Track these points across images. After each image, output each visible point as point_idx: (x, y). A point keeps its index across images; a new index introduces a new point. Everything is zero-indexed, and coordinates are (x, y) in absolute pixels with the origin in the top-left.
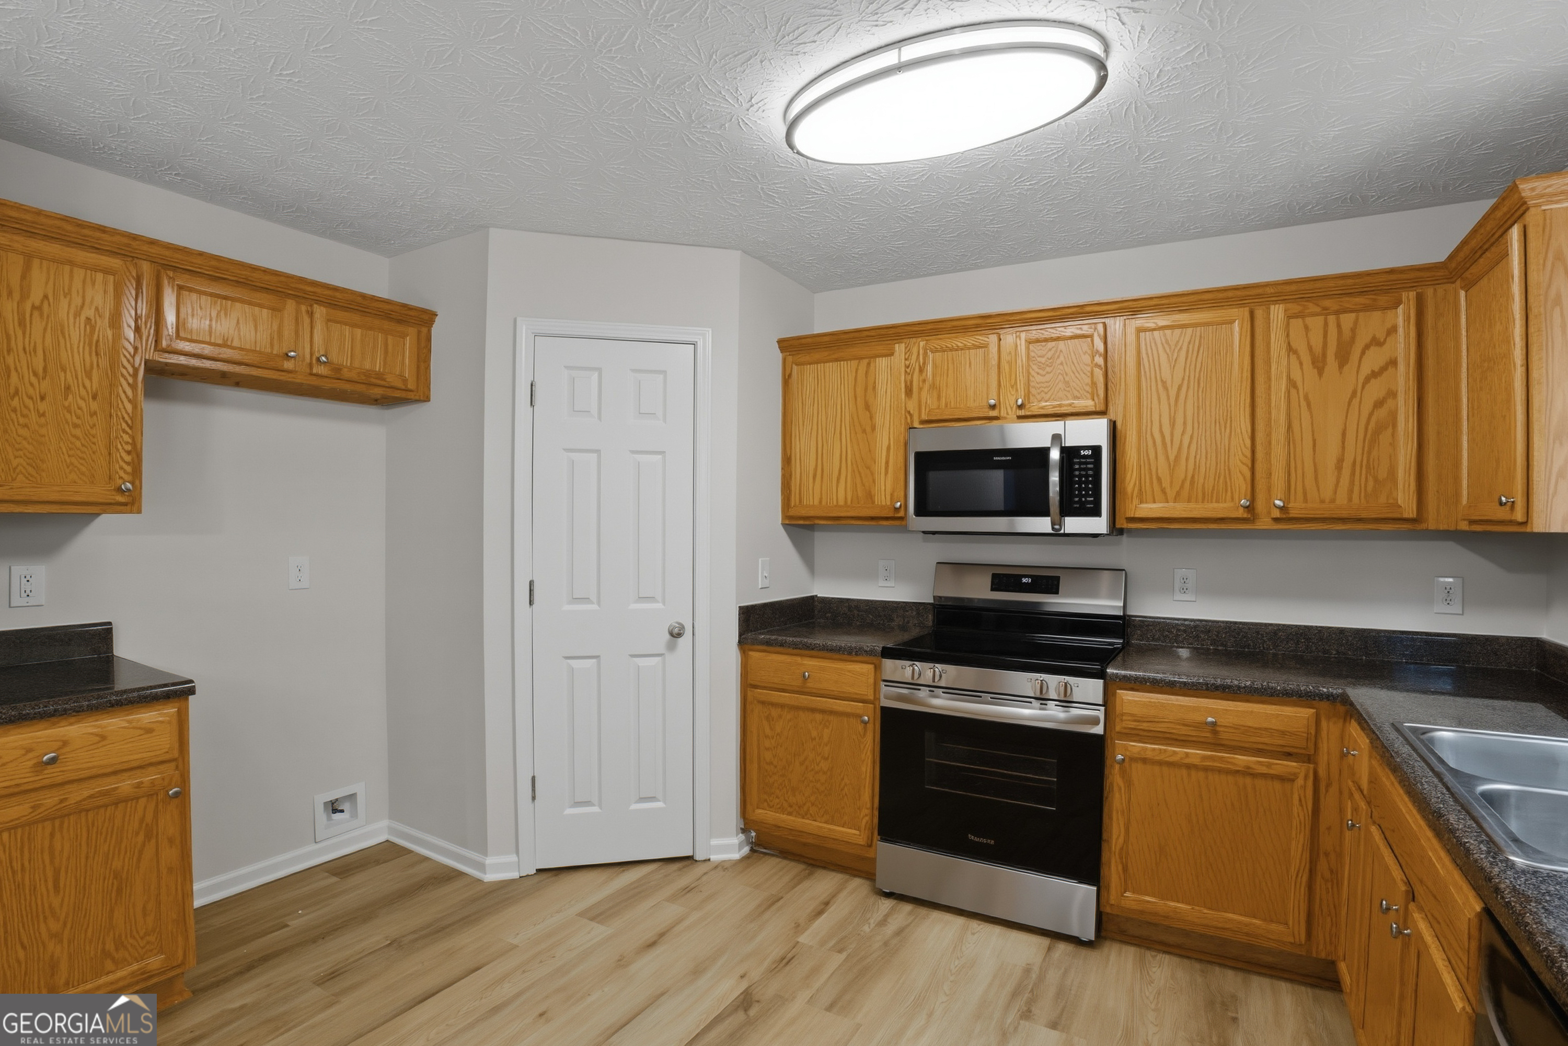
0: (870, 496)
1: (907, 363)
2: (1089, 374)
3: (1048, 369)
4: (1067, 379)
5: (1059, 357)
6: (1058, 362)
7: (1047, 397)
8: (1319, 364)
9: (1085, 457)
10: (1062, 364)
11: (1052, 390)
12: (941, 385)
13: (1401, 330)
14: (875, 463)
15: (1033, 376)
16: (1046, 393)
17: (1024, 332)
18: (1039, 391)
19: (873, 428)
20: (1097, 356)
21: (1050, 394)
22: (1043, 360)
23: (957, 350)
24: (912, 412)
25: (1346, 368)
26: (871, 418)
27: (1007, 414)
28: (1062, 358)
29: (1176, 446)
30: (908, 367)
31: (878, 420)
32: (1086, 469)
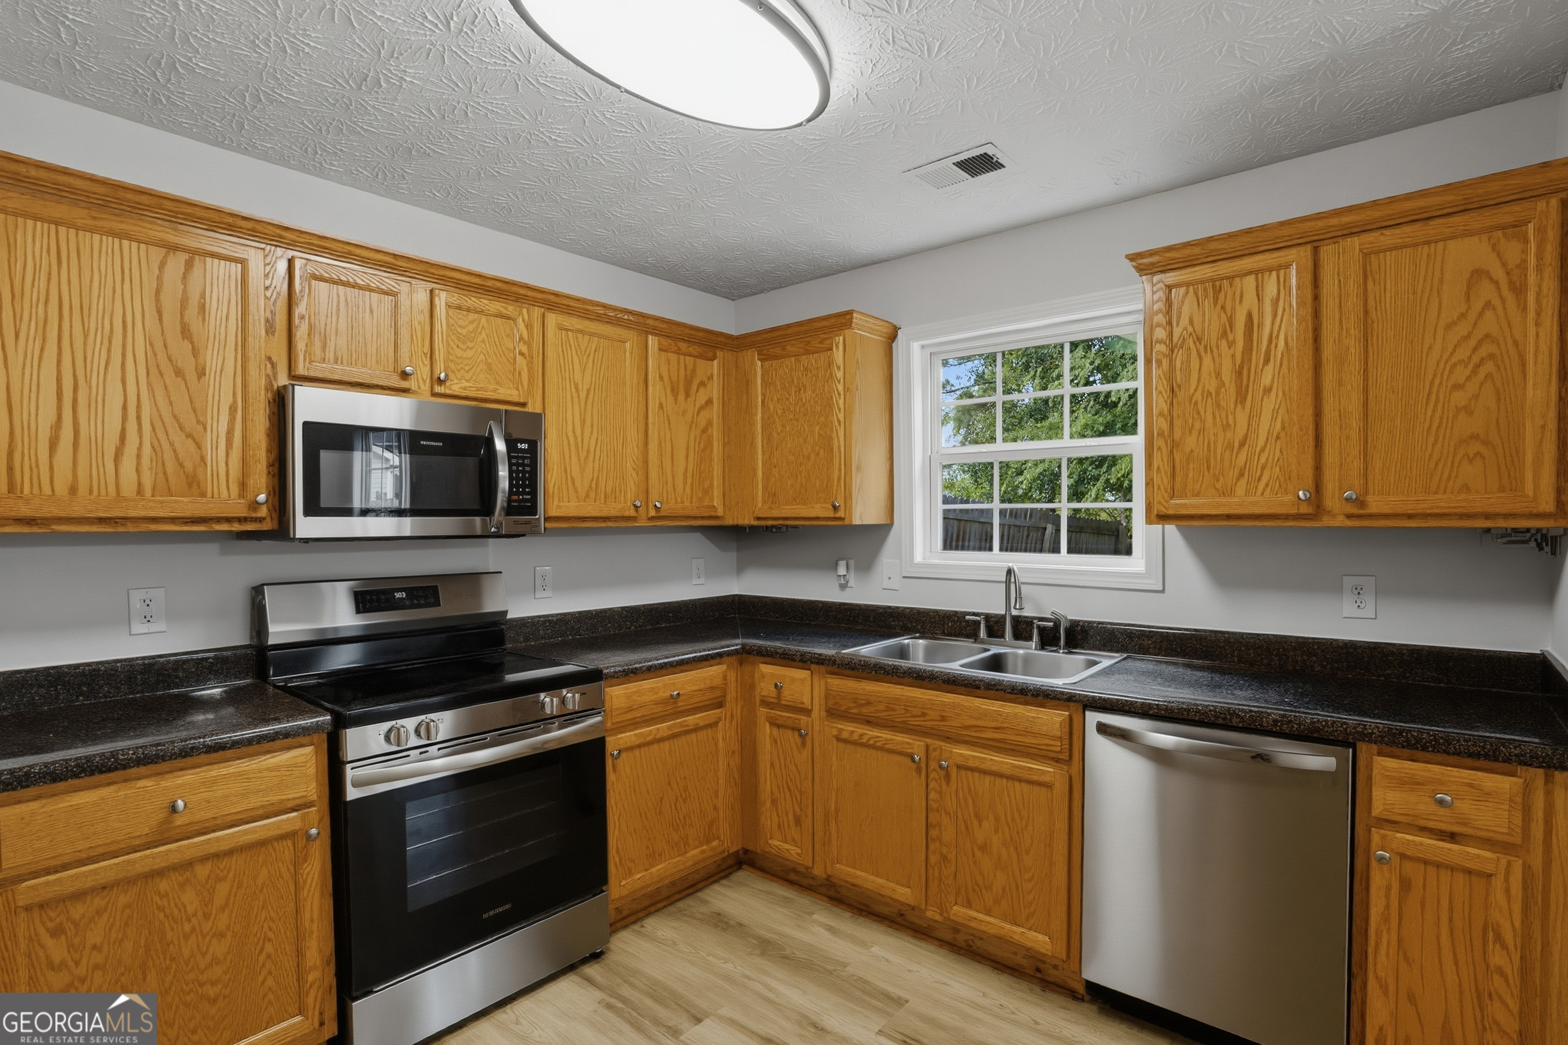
0: (193, 484)
1: (268, 283)
2: (512, 361)
3: (471, 345)
4: (490, 360)
5: (480, 333)
6: (480, 338)
7: (468, 376)
8: (675, 392)
9: (522, 450)
10: (483, 341)
11: (474, 369)
12: (328, 329)
13: (715, 378)
14: (205, 429)
15: (452, 349)
16: (468, 372)
17: (445, 292)
18: (459, 367)
19: (201, 373)
20: (522, 343)
21: (471, 373)
22: (464, 332)
23: (353, 287)
24: (274, 359)
25: (689, 399)
26: (195, 352)
27: (419, 388)
28: (484, 335)
29: (585, 448)
30: (267, 288)
31: (212, 361)
32: (523, 465)
